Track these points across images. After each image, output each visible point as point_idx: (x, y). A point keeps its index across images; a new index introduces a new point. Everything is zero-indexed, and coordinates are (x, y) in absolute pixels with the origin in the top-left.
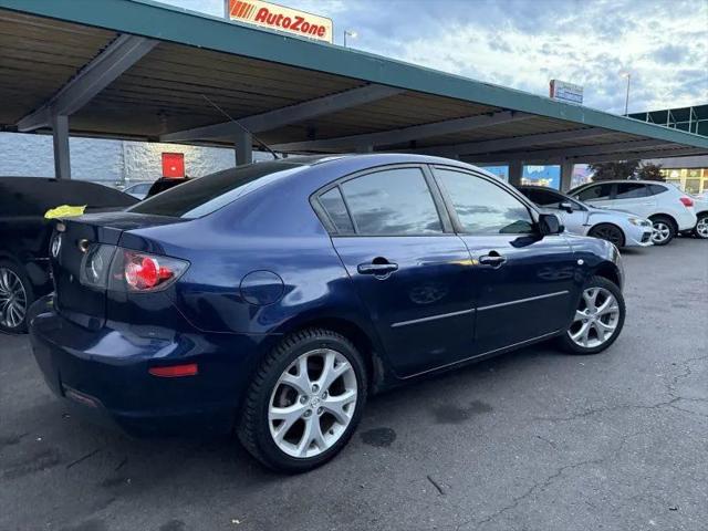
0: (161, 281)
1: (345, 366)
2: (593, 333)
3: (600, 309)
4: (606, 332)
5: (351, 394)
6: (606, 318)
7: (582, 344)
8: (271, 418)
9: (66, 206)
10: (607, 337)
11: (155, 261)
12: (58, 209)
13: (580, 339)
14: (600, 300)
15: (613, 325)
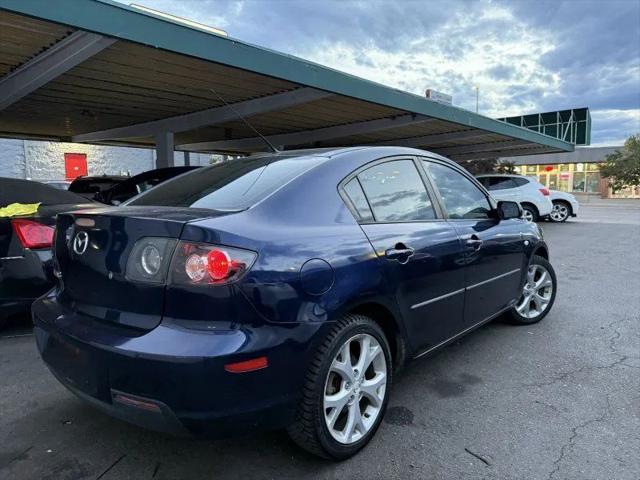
0: (233, 273)
1: (377, 349)
2: (533, 305)
3: (538, 284)
4: (543, 303)
5: (381, 376)
6: (542, 291)
7: (525, 316)
8: (326, 407)
9: (17, 204)
10: (544, 307)
11: (225, 253)
12: (9, 207)
13: (523, 311)
14: (538, 276)
15: (547, 297)
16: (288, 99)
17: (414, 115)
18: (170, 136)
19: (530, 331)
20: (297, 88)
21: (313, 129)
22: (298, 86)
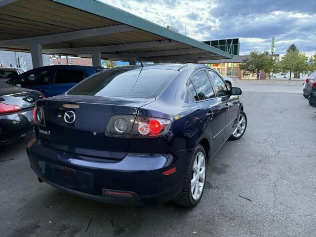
1: (203, 158)
2: (238, 131)
3: (241, 122)
4: (242, 130)
5: (204, 169)
6: (241, 125)
7: (235, 136)
8: (191, 185)
10: (242, 132)
11: (158, 120)
13: (235, 134)
14: (241, 119)
15: (243, 127)
16: (113, 30)
17: (170, 40)
18: (40, 46)
19: (238, 142)
20: (117, 25)
21: (117, 44)
22: (118, 23)
